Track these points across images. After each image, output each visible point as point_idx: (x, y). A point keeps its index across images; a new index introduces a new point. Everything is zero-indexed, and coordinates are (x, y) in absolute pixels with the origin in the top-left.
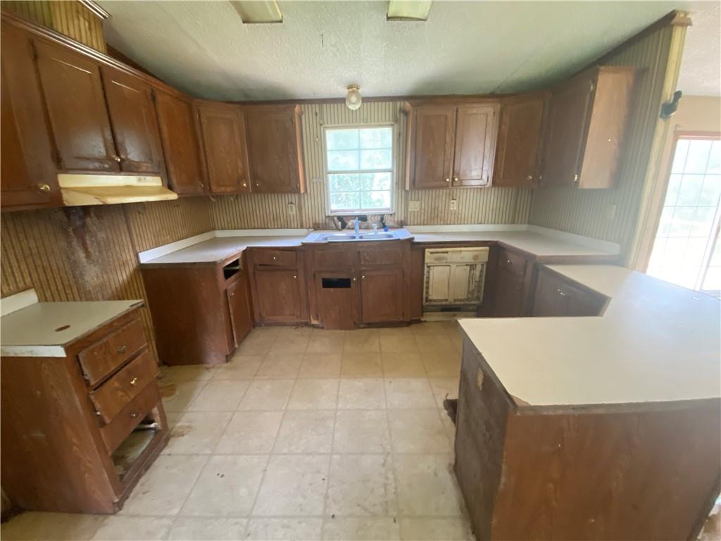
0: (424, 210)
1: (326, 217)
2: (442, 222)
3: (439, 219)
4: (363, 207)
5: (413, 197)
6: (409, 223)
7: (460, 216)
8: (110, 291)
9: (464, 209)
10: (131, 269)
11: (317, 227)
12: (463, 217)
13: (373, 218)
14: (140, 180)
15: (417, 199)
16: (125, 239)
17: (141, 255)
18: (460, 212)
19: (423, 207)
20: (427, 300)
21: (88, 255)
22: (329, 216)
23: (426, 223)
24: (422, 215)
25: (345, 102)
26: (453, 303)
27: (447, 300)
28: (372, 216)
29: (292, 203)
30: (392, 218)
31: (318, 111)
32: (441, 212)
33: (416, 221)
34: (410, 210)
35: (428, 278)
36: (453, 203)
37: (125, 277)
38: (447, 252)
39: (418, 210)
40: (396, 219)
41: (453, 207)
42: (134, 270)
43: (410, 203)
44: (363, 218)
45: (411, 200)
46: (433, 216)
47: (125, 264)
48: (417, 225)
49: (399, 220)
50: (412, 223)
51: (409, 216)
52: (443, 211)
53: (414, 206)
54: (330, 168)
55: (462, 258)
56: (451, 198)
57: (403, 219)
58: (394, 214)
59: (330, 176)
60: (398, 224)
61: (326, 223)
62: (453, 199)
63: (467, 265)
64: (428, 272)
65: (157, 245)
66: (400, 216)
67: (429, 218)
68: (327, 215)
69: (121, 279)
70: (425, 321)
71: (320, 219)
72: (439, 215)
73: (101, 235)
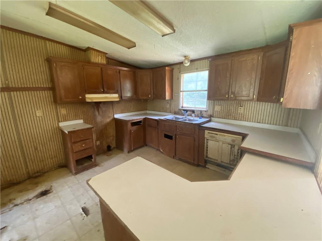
0: (223, 110)
1: (179, 109)
2: (233, 118)
3: (232, 116)
4: (196, 106)
5: (217, 103)
6: (215, 116)
7: (245, 116)
8: (103, 124)
9: (248, 113)
10: (111, 119)
11: (175, 113)
12: (247, 117)
13: (197, 112)
14: (110, 95)
15: (219, 104)
16: (111, 110)
17: (115, 115)
18: (245, 114)
19: (222, 109)
20: (207, 157)
21: (99, 113)
22: (180, 109)
23: (224, 117)
24: (222, 113)
25: (183, 63)
26: (221, 163)
27: (217, 160)
28: (197, 111)
29: (168, 103)
30: (206, 113)
31: (179, 68)
32: (233, 113)
33: (218, 116)
34: (215, 110)
35: (207, 145)
36: (240, 109)
37: (109, 120)
38: (217, 134)
39: (220, 110)
40: (208, 114)
41: (240, 111)
42: (112, 119)
43: (216, 106)
44: (193, 112)
45: (216, 105)
46: (228, 114)
47: (109, 117)
48: (219, 118)
49: (210, 114)
50: (216, 117)
51: (215, 113)
52: (234, 112)
53: (218, 108)
54: (181, 90)
55: (225, 139)
56: (239, 105)
57: (211, 114)
58: (207, 111)
59: (181, 93)
60: (209, 116)
61: (178, 112)
62: (241, 106)
63: (229, 144)
64: (207, 142)
65: (122, 113)
66: (210, 112)
67: (226, 115)
68: (179, 108)
69: (107, 121)
70: (208, 168)
71: (177, 110)
72: (232, 114)
73: (104, 109)
